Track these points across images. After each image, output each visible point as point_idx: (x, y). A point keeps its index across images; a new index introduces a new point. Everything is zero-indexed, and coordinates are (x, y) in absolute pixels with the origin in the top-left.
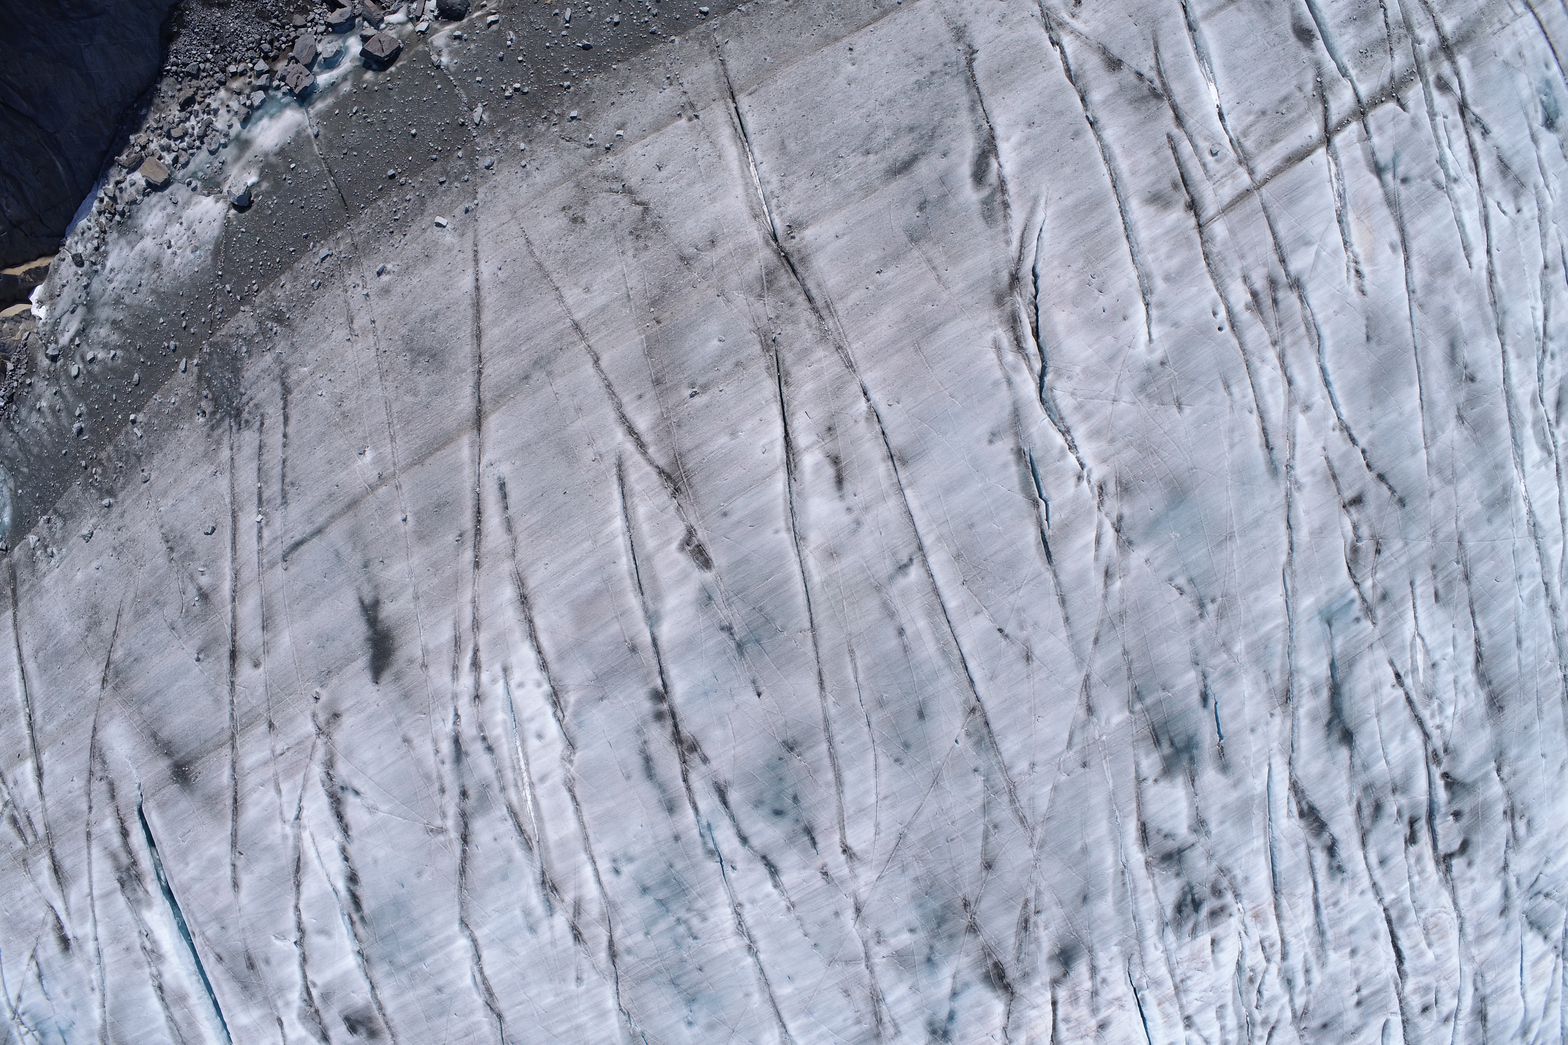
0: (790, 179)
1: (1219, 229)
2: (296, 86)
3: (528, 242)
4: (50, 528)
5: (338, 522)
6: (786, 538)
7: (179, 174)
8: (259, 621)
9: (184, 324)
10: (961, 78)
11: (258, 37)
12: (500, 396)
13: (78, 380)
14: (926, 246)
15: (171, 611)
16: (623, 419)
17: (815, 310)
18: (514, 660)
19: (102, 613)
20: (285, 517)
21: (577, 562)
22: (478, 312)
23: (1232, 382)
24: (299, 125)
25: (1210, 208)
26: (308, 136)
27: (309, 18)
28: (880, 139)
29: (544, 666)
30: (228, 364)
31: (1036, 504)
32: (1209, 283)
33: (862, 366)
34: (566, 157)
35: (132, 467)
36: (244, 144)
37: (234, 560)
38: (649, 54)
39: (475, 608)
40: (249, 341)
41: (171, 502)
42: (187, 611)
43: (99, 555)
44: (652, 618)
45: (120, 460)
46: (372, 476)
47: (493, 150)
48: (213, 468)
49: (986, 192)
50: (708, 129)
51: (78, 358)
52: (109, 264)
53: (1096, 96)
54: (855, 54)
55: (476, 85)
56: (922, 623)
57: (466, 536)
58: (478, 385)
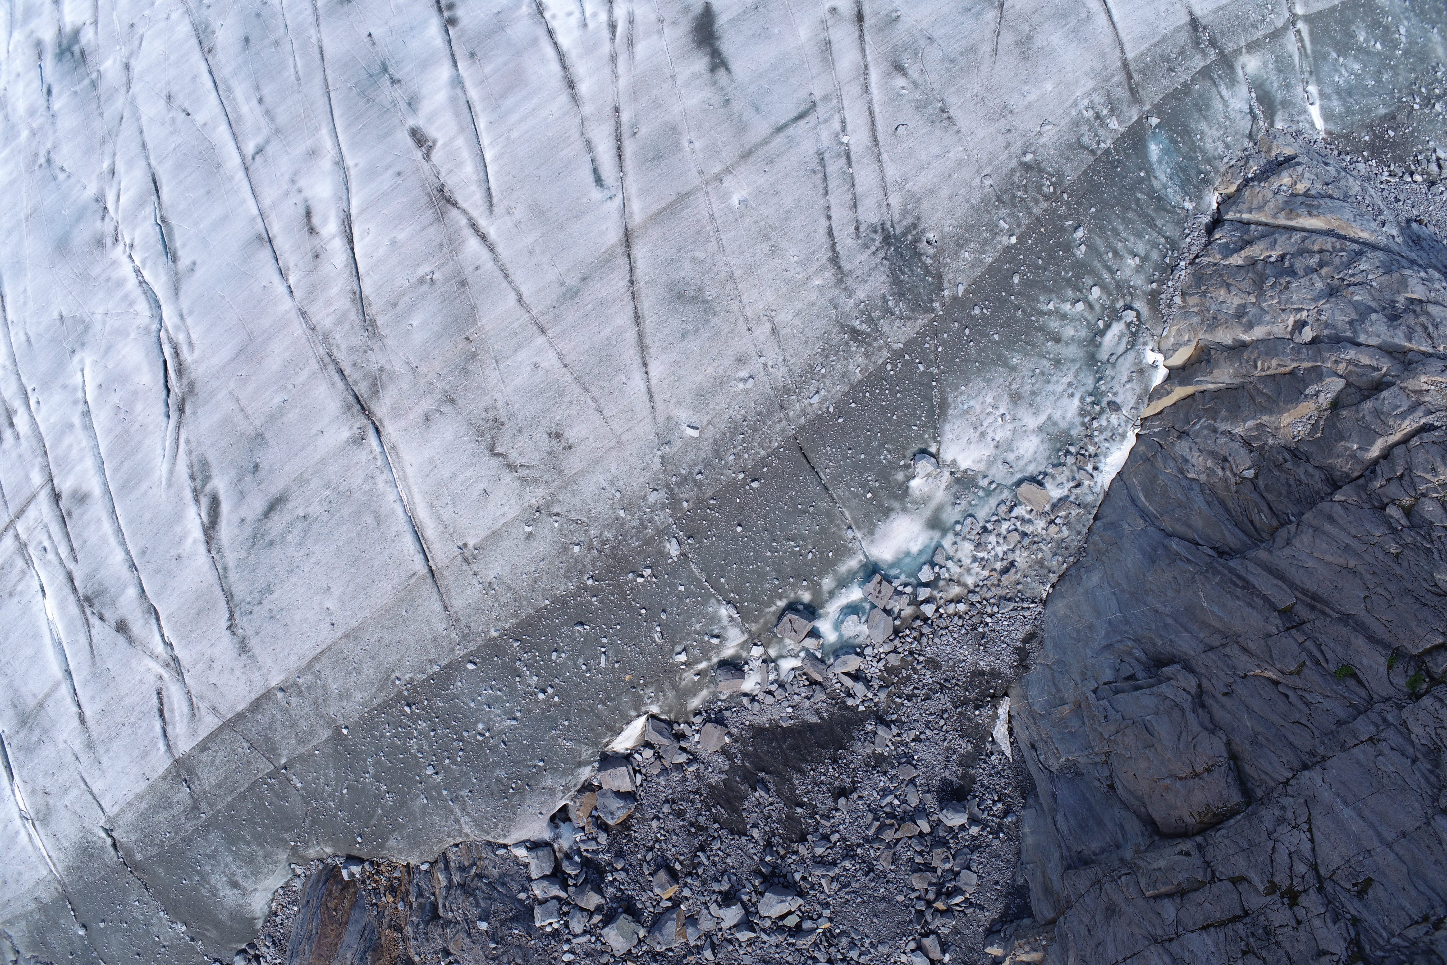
0: (367, 487)
1: (37, 478)
2: (880, 583)
3: (599, 410)
4: (1096, 135)
5: (760, 139)
6: (349, 162)
7: (1006, 494)
8: (835, 48)
9: (967, 331)
10: (237, 599)
11: (936, 640)
12: (608, 261)
13: (1091, 283)
14: (250, 431)
15: (933, 54)
16: (491, 248)
17: (335, 362)
18: (577, 33)
19: (1016, 52)
20: (818, 141)
21: (523, 119)
22: (641, 341)
23: (25, 344)
24: (872, 541)
25: (44, 497)
26: (859, 528)
27: (883, 662)
28: (296, 531)
29: (550, 33)
30: (909, 290)
31: (163, 219)
32: (42, 429)
33: (294, 315)
34: (576, 502)
35: (1006, 191)
36: (935, 523)
37: (870, 102)
38: (517, 616)
39: (615, 73)
40: (887, 311)
41: (951, 155)
42: (916, 54)
43: (1028, 107)
44: (457, 82)
45: (1022, 199)
46: (729, 182)
47: (653, 507)
48: (907, 187)
49: (208, 488)
50: (447, 536)
51: (1097, 307)
52: (1076, 402)
53: (132, 592)
54: (328, 620)
55: (685, 581)
56: (245, 109)
57: (630, 133)
58: (632, 270)
